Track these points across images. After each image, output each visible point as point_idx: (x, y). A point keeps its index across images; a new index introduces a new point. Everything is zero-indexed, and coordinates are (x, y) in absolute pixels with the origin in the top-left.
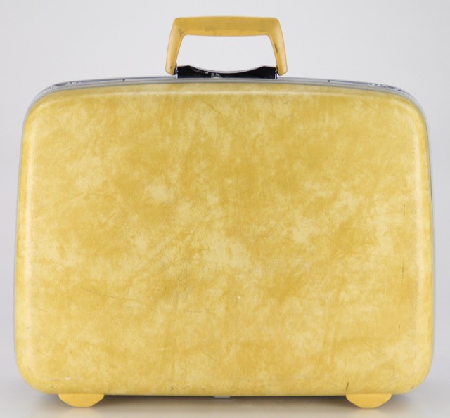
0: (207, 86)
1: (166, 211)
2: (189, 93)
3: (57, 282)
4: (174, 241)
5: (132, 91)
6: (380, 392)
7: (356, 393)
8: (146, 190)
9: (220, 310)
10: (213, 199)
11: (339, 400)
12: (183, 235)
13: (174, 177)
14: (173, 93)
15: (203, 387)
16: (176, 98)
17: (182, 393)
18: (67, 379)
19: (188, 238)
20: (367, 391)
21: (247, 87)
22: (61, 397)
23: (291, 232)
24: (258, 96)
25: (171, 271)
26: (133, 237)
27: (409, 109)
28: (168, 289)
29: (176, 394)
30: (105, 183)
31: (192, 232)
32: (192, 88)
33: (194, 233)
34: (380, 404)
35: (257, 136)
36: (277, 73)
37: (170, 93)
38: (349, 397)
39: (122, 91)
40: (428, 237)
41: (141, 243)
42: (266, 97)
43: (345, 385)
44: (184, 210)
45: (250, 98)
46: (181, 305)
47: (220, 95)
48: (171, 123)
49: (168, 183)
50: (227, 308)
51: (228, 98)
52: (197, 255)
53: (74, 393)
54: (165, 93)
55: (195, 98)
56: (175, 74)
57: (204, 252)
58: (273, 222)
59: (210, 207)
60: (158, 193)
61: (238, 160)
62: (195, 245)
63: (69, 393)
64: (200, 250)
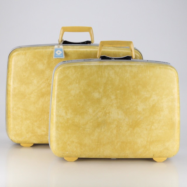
0: (111, 62)
1: (98, 101)
2: (106, 64)
3: (65, 123)
4: (101, 110)
5: (88, 63)
6: (164, 157)
7: (156, 157)
8: (92, 94)
9: (115, 132)
10: (113, 97)
11: (151, 160)
12: (104, 108)
13: (101, 90)
14: (101, 64)
15: (109, 155)
16: (102, 66)
17: (102, 157)
18: (67, 153)
19: (105, 109)
20: (159, 157)
21: (124, 62)
22: (64, 158)
23: (137, 107)
24: (127, 65)
25: (100, 119)
26: (88, 109)
27: (173, 69)
28: (99, 125)
29: (100, 157)
30: (80, 92)
31: (106, 107)
32: (106, 63)
33: (107, 108)
34: (163, 161)
35: (127, 78)
36: (132, 58)
37: (100, 64)
38: (154, 159)
39: (85, 64)
40: (179, 109)
41: (91, 111)
42: (130, 66)
43: (153, 155)
44: (104, 100)
45: (125, 66)
46: (103, 130)
47: (115, 65)
48: (100, 74)
49: (99, 92)
50: (117, 131)
51: (118, 66)
52: (108, 115)
53: (69, 157)
54: (98, 64)
55: (108, 66)
56: (100, 58)
57: (110, 113)
58: (131, 104)
59: (112, 100)
60: (96, 95)
61: (121, 85)
62: (107, 111)
63: (67, 157)
64: (109, 113)
